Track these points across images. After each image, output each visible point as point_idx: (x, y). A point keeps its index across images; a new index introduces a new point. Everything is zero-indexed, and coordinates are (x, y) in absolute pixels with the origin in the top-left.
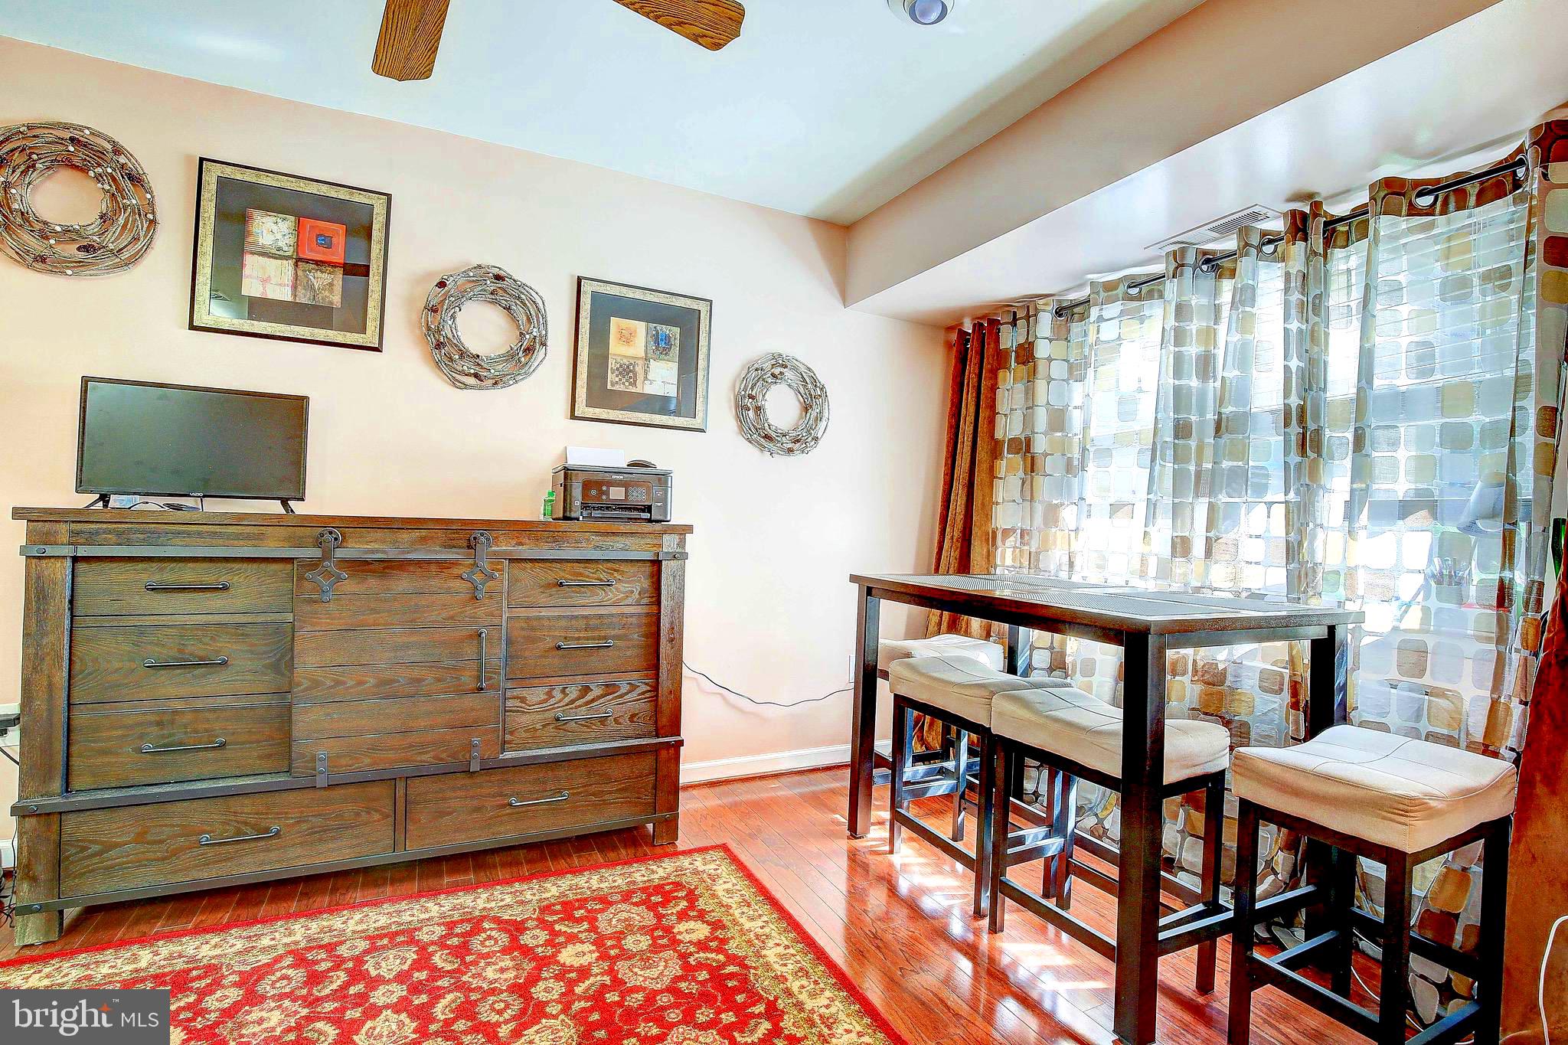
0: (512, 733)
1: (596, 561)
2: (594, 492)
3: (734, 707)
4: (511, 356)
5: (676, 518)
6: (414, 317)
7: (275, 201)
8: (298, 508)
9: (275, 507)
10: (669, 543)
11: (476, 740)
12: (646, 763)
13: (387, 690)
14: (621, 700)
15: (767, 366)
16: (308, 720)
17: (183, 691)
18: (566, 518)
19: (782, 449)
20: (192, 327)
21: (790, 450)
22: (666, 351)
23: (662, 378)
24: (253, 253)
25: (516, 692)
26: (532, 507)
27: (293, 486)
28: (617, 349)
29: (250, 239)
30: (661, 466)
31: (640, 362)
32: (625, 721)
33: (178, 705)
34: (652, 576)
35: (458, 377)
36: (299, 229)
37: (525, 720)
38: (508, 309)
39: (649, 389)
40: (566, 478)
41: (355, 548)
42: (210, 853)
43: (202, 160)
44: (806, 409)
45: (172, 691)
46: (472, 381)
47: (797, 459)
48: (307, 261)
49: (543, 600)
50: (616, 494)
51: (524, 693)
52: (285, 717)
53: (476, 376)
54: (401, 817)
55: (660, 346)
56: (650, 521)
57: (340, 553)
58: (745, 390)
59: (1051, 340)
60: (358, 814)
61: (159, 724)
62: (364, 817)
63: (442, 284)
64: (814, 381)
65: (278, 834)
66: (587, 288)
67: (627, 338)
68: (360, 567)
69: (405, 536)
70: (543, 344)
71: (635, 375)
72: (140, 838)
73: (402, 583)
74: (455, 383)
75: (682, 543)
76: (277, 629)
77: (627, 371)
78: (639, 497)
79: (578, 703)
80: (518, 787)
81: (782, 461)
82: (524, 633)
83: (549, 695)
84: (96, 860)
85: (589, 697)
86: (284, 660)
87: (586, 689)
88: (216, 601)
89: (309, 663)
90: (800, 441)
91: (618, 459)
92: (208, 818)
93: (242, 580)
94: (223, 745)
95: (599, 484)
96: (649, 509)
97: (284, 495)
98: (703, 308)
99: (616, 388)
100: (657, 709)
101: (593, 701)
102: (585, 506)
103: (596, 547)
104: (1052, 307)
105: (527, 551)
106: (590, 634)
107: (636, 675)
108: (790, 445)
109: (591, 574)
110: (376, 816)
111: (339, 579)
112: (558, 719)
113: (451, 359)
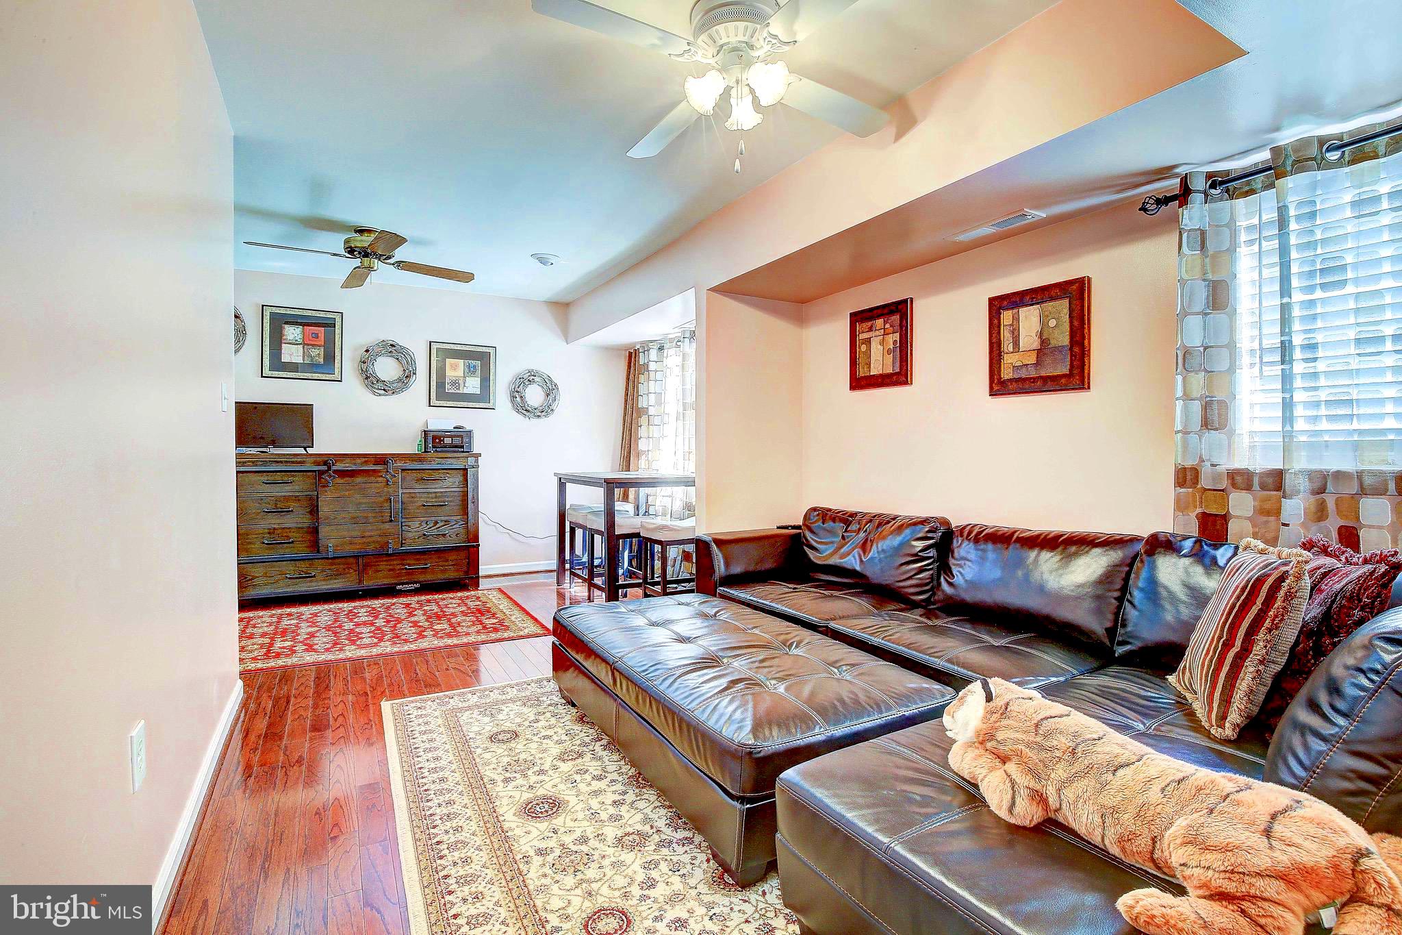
0: (405, 540)
1: (439, 469)
2: (437, 441)
3: (513, 538)
4: (400, 380)
5: (475, 451)
6: (356, 365)
7: (294, 321)
8: (310, 451)
9: (302, 451)
10: (471, 461)
11: (390, 541)
12: (463, 554)
13: (355, 521)
14: (451, 528)
15: (525, 377)
16: (324, 531)
17: (278, 521)
18: (425, 452)
19: (536, 416)
20: (262, 377)
21: (539, 416)
22: (474, 373)
23: (473, 385)
24: (285, 343)
25: (406, 524)
26: (412, 448)
27: (309, 440)
28: (450, 373)
29: (284, 337)
30: (468, 428)
31: (462, 379)
32: (454, 536)
33: (276, 526)
34: (464, 475)
35: (376, 391)
36: (303, 333)
37: (410, 535)
38: (398, 359)
39: (466, 391)
40: (425, 435)
41: (339, 466)
42: (290, 582)
43: (263, 306)
44: (548, 395)
45: (273, 521)
46: (383, 392)
47: (543, 420)
48: (308, 345)
49: (417, 486)
50: (448, 441)
51: (410, 523)
52: (314, 531)
53: (384, 390)
54: (362, 572)
55: (471, 371)
56: (463, 452)
57: (334, 468)
58: (514, 389)
59: (656, 362)
60: (344, 569)
61: (269, 533)
62: (347, 570)
63: (367, 351)
64: (551, 381)
65: (314, 576)
66: (434, 346)
67: (455, 368)
68: (342, 474)
69: (359, 461)
70: (415, 374)
71: (459, 385)
72: (265, 575)
73: (359, 480)
74: (374, 393)
75: (477, 461)
76: (310, 498)
77: (455, 383)
78: (457, 441)
79: (433, 528)
80: (408, 562)
81: (535, 421)
82: (408, 499)
83: (421, 525)
84: (250, 582)
85: (437, 526)
86: (314, 510)
87: (436, 523)
88: (288, 488)
89: (324, 509)
90: (544, 411)
91: (449, 426)
92: (289, 568)
93: (298, 478)
94: (292, 542)
95: (439, 438)
96: (462, 447)
97: (305, 445)
98: (492, 351)
99: (450, 391)
100: (468, 532)
101: (439, 528)
102: (434, 447)
103: (438, 464)
104: (656, 346)
105: (409, 465)
106: (437, 500)
107: (459, 517)
108: (540, 414)
109: (436, 475)
110: (352, 571)
111: (334, 477)
112: (424, 535)
113: (373, 383)
